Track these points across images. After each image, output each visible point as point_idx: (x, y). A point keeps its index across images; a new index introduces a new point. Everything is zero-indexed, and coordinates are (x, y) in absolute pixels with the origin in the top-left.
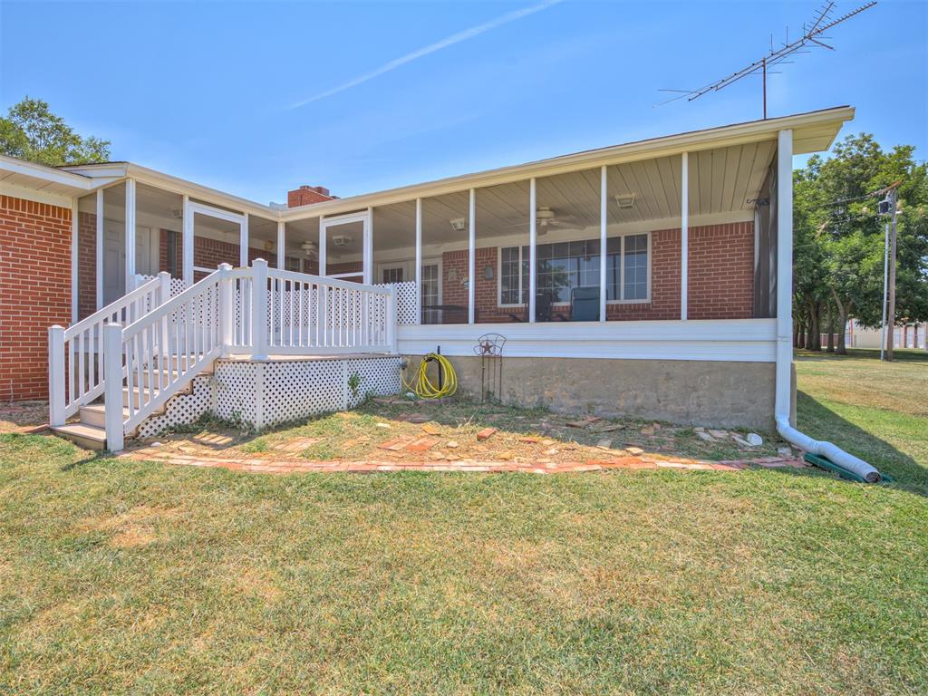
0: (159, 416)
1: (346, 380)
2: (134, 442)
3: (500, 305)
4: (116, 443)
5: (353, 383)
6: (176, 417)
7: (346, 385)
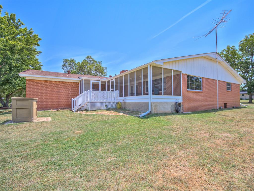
0: (80, 109)
1: (104, 105)
2: (77, 111)
3: (145, 93)
4: (75, 111)
5: (106, 106)
6: (81, 109)
7: (104, 106)
